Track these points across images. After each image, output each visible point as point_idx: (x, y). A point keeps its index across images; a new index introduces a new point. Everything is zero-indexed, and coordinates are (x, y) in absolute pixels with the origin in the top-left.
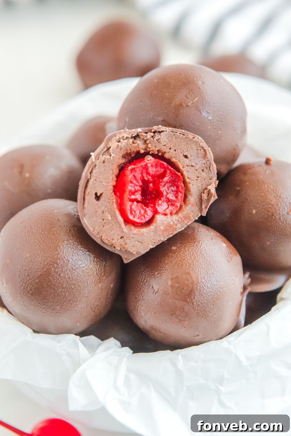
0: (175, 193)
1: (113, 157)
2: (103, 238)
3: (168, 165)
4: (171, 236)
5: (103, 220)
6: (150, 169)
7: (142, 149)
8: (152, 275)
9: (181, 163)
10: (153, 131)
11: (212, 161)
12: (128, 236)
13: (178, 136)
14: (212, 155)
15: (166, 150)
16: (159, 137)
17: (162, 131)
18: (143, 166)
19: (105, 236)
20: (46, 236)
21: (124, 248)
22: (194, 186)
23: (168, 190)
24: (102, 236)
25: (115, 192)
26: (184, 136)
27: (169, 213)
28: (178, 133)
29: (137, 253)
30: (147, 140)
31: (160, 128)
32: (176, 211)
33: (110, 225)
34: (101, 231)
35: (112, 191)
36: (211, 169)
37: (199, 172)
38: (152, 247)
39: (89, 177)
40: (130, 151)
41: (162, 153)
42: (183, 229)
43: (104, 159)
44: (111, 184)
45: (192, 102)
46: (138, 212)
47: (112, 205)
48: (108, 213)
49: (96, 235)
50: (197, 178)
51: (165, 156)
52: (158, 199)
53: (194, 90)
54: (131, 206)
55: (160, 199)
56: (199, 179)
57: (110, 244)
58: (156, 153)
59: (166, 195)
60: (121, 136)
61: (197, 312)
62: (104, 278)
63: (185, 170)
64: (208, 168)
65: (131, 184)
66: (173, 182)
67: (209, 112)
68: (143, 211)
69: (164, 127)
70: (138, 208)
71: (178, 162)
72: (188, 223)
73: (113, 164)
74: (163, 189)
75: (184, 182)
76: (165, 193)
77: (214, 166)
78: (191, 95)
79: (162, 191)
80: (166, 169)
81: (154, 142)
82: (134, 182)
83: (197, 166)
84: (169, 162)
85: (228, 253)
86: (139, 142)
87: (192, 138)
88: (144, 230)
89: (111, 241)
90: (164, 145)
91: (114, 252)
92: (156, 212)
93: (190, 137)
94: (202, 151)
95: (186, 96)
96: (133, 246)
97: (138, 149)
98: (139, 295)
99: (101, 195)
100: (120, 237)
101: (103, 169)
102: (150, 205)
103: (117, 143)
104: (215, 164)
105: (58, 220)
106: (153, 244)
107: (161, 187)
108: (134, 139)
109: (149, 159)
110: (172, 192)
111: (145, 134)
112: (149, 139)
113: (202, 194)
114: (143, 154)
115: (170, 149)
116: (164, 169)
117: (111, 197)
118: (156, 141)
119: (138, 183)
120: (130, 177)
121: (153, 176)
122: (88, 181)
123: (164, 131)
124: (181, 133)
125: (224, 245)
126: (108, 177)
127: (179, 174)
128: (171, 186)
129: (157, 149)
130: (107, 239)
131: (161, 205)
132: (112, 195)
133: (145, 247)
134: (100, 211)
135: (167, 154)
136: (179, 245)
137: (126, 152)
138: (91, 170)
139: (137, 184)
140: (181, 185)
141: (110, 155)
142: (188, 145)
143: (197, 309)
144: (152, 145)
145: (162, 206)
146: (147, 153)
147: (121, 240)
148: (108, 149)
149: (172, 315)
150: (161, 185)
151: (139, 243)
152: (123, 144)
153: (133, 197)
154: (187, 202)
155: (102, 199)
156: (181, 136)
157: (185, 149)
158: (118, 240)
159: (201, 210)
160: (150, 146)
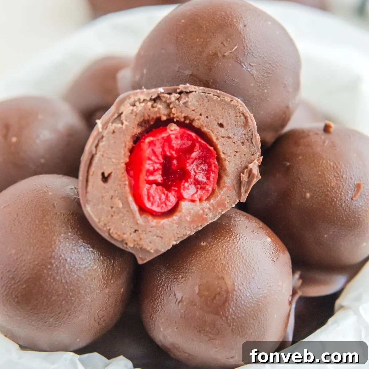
0: (206, 173)
1: (126, 126)
2: (111, 231)
3: (197, 136)
4: (200, 228)
5: (112, 208)
6: (174, 142)
7: (164, 115)
8: (175, 278)
9: (215, 134)
10: (178, 91)
11: (255, 132)
12: (144, 229)
13: (211, 98)
14: (255, 123)
15: (195, 116)
16: (187, 99)
17: (191, 92)
18: (165, 138)
19: (114, 230)
20: (37, 227)
21: (138, 244)
22: (231, 164)
23: (197, 169)
24: (110, 229)
25: (128, 171)
26: (219, 99)
27: (197, 199)
28: (212, 95)
29: (156, 251)
30: (171, 103)
31: (188, 87)
32: (206, 197)
33: (121, 214)
34: (109, 222)
35: (123, 170)
36: (253, 141)
37: (238, 146)
38: (175, 243)
39: (94, 152)
40: (148, 118)
41: (190, 120)
42: (216, 219)
43: (113, 128)
44: (122, 161)
45: (230, 51)
46: (157, 198)
47: (123, 188)
48: (119, 199)
49: (102, 228)
50: (235, 153)
51: (194, 124)
52: (184, 181)
53: (233, 35)
54: (148, 190)
55: (187, 181)
56: (237, 154)
57: (120, 240)
58: (183, 120)
59: (195, 176)
60: (136, 98)
61: (232, 328)
62: (112, 281)
63: (220, 143)
64: (250, 141)
65: (149, 162)
66: (205, 158)
67: (252, 64)
68: (163, 197)
69: (193, 86)
70: (158, 192)
71: (211, 133)
72: (222, 211)
73: (125, 135)
74: (191, 168)
75: (219, 159)
76: (193, 173)
77: (257, 137)
78: (228, 42)
79: (190, 170)
80: (194, 141)
81: (179, 106)
82: (153, 158)
83: (235, 137)
84: (199, 132)
85: (274, 250)
86: (160, 106)
87: (229, 100)
88: (165, 221)
89: (121, 235)
90: (193, 110)
91: (125, 249)
92: (180, 198)
93: (226, 100)
94: (242, 117)
95: (222, 43)
96: (151, 243)
97: (158, 115)
98: (158, 303)
99: (110, 175)
100: (134, 230)
101: (112, 142)
102: (173, 188)
103: (132, 108)
104: (258, 135)
105: (53, 205)
106: (176, 239)
107: (188, 165)
108: (153, 102)
109: (173, 129)
110: (202, 171)
111: (168, 96)
112: (173, 102)
113: (241, 174)
114: (164, 121)
115: (201, 115)
116: (192, 141)
117: (122, 178)
118: (183, 105)
119: (158, 159)
120: (148, 152)
121: (177, 151)
122: (92, 158)
123: (193, 92)
124: (215, 94)
125: (269, 239)
126: (119, 152)
127: (212, 148)
128: (200, 164)
129: (183, 115)
130: (116, 233)
131: (188, 189)
132: (123, 175)
133: (166, 243)
134: (107, 197)
135: (197, 121)
136: (210, 240)
137: (142, 118)
138: (96, 142)
139: (157, 161)
140: (214, 163)
141: (122, 124)
142: (224, 110)
143: (232, 325)
144: (177, 110)
145: (189, 191)
146: (170, 120)
147: (135, 234)
148: (120, 115)
149: (200, 331)
150: (188, 163)
151: (158, 238)
152: (140, 108)
153: (151, 178)
154: (222, 185)
155: (111, 180)
156: (215, 98)
157: (221, 116)
158: (131, 234)
159: (239, 195)
160: (174, 110)
